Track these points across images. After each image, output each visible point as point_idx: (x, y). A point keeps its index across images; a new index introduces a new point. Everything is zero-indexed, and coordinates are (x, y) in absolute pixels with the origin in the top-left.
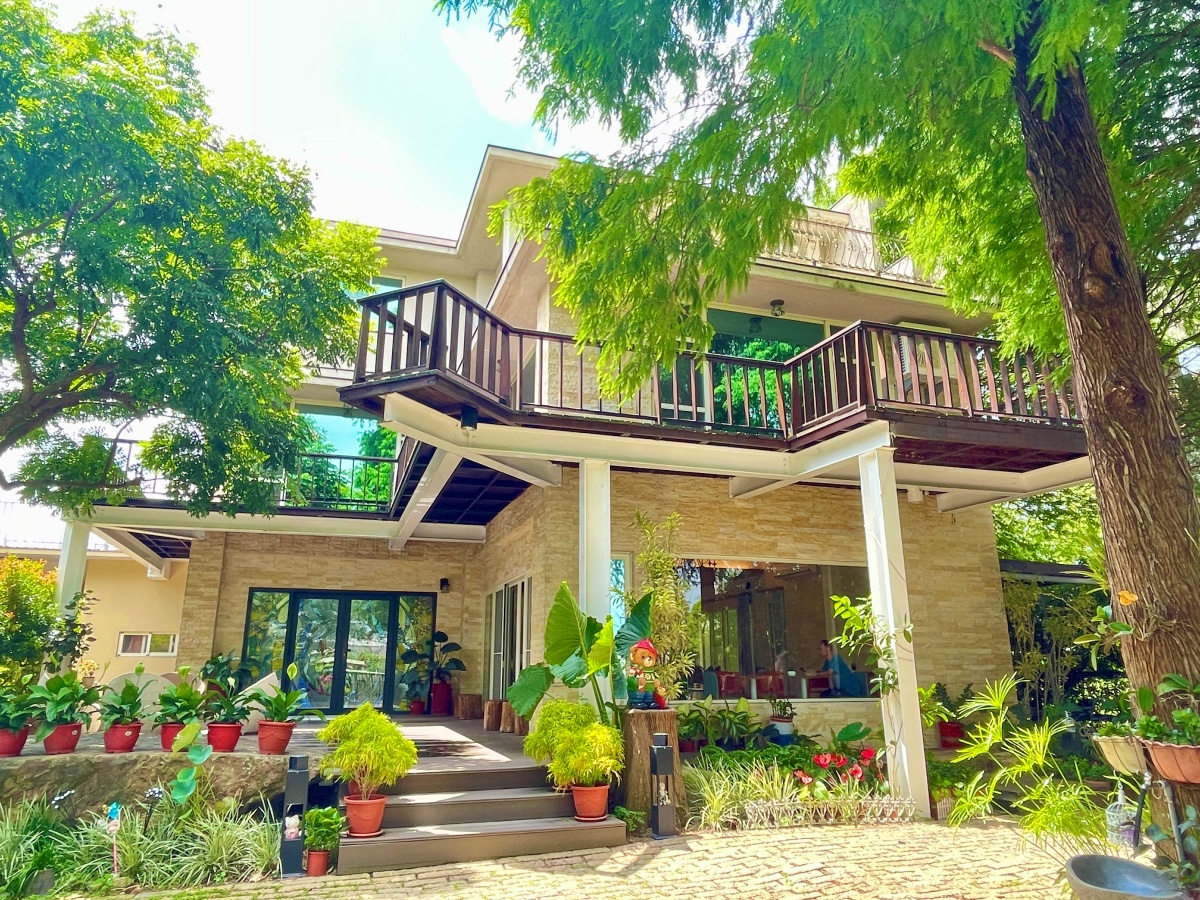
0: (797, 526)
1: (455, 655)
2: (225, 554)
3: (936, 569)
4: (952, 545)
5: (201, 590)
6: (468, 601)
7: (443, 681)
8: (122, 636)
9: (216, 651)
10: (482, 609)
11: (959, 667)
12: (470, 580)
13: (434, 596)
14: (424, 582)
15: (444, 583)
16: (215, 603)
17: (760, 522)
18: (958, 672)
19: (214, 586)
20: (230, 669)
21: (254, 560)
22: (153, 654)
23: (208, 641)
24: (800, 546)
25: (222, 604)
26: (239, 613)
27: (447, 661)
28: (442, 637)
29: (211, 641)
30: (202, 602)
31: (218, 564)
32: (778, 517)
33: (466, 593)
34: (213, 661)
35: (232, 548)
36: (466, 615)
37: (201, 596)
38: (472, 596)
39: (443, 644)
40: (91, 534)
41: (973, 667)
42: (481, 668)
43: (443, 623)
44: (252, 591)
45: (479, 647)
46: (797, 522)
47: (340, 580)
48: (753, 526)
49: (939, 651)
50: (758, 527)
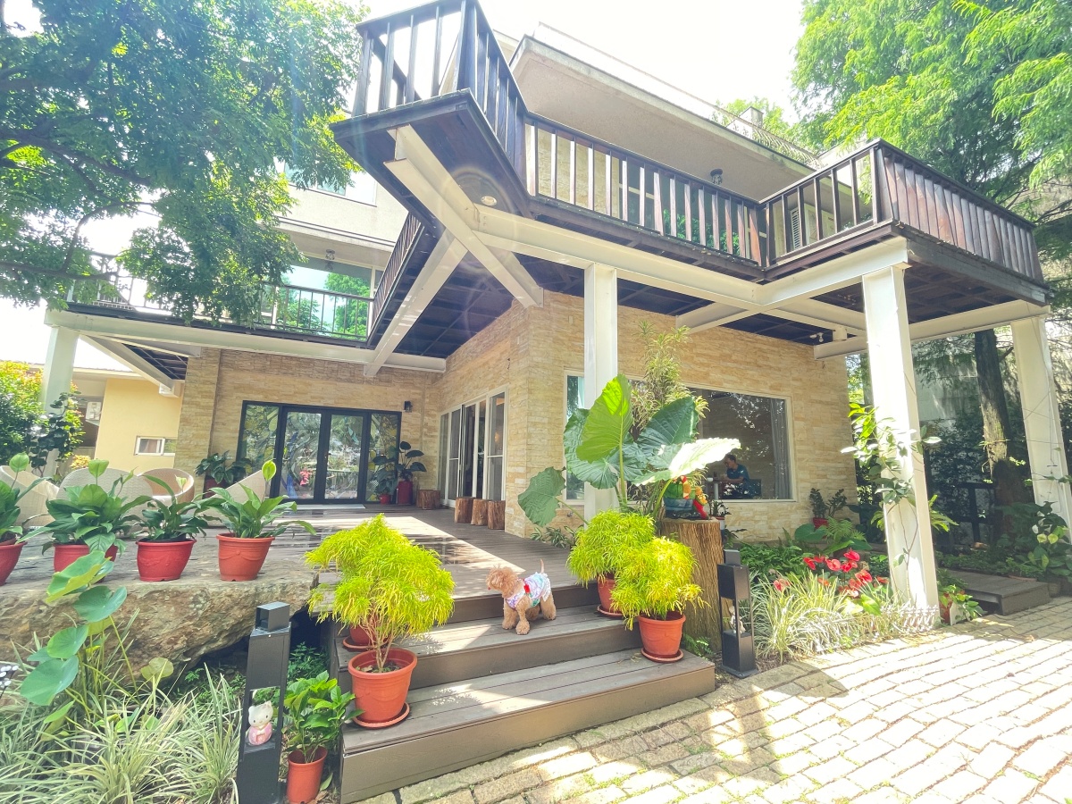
0: (724, 361)
1: (416, 459)
2: (220, 371)
3: (813, 402)
4: (822, 384)
5: (198, 400)
6: (426, 419)
7: (407, 480)
8: (139, 440)
9: (212, 451)
10: (438, 425)
11: (825, 476)
12: (429, 403)
13: (399, 414)
14: (392, 403)
15: (408, 405)
16: (211, 411)
17: (699, 355)
18: (825, 480)
19: (209, 397)
20: (225, 467)
21: (247, 378)
22: (165, 454)
23: (205, 443)
24: (727, 377)
25: (218, 413)
26: (234, 421)
27: (411, 464)
28: (406, 446)
29: (208, 443)
30: (198, 410)
31: (214, 379)
32: (710, 352)
33: (424, 412)
34: (210, 460)
35: (227, 366)
36: (425, 430)
37: (198, 405)
38: (429, 415)
39: (407, 451)
40: (79, 340)
41: (833, 477)
42: (436, 470)
43: (406, 435)
44: (246, 404)
45: (435, 455)
46: (724, 358)
47: (323, 398)
48: (693, 357)
49: (812, 464)
50: (696, 359)
